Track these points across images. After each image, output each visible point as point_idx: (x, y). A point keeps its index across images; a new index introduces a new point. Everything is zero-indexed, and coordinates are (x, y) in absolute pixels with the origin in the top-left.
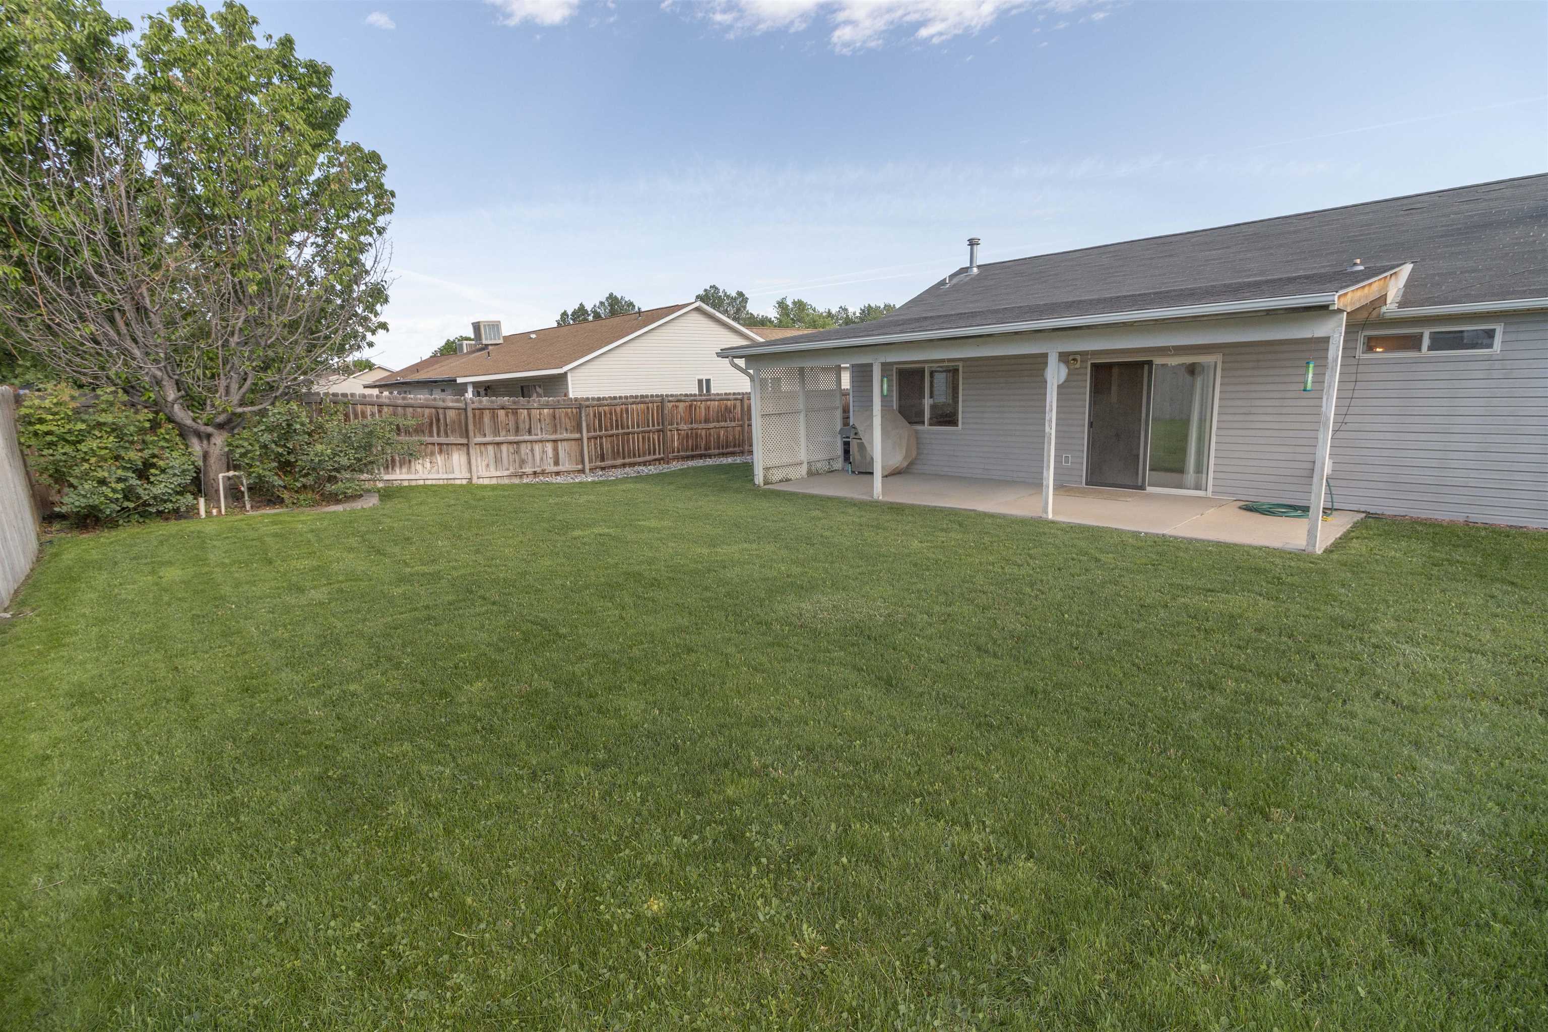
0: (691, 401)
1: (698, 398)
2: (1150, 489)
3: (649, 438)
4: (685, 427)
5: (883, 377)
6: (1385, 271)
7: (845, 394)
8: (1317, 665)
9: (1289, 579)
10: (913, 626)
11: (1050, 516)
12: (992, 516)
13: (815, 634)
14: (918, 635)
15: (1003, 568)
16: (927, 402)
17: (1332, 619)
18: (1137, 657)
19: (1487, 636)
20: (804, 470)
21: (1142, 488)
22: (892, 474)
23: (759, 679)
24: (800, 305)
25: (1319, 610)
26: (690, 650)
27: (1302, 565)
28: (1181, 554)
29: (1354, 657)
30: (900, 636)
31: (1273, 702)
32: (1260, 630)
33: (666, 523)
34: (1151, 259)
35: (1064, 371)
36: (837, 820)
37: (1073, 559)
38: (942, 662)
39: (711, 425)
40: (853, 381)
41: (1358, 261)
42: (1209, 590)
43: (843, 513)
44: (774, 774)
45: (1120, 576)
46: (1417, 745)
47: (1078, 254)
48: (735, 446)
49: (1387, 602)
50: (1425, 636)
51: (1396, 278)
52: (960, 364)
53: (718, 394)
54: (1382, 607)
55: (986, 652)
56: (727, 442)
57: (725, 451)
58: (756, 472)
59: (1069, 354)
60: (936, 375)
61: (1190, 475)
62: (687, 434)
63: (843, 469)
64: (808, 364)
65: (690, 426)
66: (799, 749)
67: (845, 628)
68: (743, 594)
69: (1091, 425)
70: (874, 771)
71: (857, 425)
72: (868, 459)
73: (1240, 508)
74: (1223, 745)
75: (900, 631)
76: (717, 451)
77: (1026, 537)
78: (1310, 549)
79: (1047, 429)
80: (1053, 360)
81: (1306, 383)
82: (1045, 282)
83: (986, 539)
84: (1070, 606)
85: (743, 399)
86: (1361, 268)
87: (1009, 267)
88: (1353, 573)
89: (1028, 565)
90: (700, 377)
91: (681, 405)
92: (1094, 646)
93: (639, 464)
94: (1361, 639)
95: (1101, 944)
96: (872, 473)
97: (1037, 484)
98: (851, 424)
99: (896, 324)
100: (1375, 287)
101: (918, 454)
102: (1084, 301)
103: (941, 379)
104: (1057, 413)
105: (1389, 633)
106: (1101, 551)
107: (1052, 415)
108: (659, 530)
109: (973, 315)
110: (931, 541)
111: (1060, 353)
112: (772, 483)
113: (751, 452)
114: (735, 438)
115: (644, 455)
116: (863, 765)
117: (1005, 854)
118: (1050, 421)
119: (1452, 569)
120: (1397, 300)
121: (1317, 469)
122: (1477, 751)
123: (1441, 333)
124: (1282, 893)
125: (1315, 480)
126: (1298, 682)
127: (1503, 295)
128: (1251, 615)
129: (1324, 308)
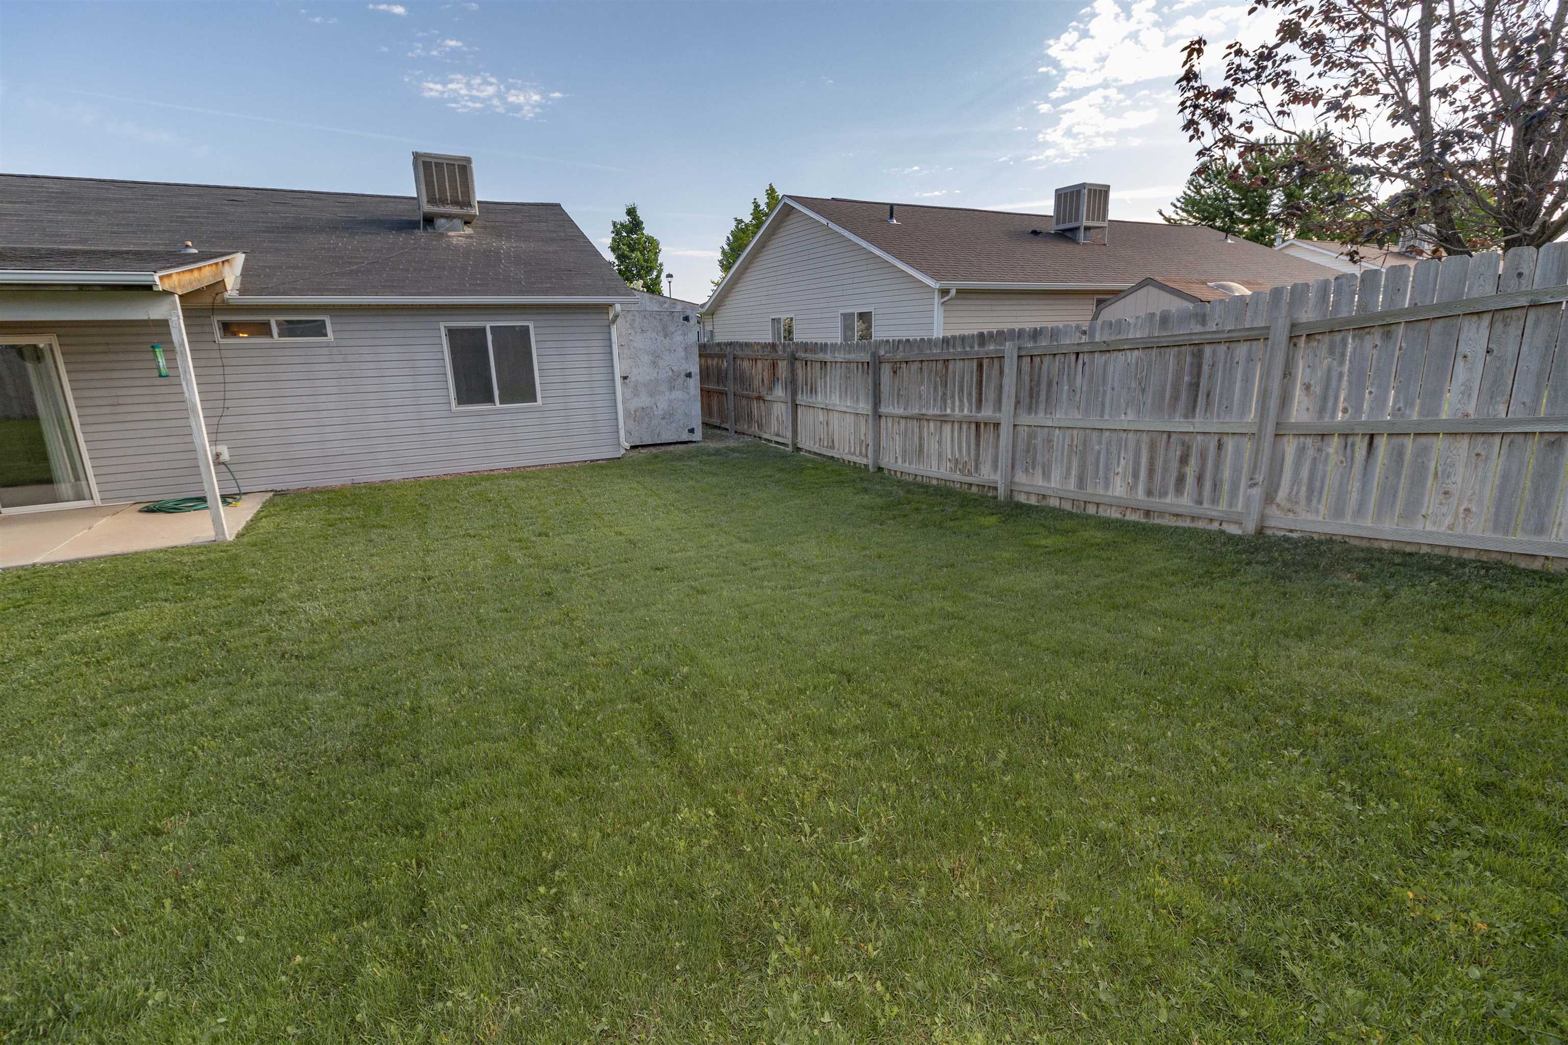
6: (216, 257)
8: (228, 651)
9: (200, 574)
17: (243, 601)
19: (366, 574)
25: (230, 596)
27: (212, 556)
28: (61, 581)
29: (263, 629)
31: (179, 708)
32: (165, 638)
41: (190, 243)
42: (103, 614)
46: (312, 686)
49: (291, 569)
50: (322, 590)
51: (231, 266)
54: (287, 576)
61: (65, 488)
73: (140, 511)
78: (221, 537)
81: (158, 368)
86: (194, 250)
88: (263, 550)
94: (269, 611)
100: (207, 271)
105: (293, 597)
119: (344, 525)
120: (238, 286)
121: (200, 456)
122: (355, 670)
123: (289, 322)
124: (168, 902)
125: (202, 469)
126: (207, 676)
127: (321, 291)
128: (154, 625)
129: (148, 288)
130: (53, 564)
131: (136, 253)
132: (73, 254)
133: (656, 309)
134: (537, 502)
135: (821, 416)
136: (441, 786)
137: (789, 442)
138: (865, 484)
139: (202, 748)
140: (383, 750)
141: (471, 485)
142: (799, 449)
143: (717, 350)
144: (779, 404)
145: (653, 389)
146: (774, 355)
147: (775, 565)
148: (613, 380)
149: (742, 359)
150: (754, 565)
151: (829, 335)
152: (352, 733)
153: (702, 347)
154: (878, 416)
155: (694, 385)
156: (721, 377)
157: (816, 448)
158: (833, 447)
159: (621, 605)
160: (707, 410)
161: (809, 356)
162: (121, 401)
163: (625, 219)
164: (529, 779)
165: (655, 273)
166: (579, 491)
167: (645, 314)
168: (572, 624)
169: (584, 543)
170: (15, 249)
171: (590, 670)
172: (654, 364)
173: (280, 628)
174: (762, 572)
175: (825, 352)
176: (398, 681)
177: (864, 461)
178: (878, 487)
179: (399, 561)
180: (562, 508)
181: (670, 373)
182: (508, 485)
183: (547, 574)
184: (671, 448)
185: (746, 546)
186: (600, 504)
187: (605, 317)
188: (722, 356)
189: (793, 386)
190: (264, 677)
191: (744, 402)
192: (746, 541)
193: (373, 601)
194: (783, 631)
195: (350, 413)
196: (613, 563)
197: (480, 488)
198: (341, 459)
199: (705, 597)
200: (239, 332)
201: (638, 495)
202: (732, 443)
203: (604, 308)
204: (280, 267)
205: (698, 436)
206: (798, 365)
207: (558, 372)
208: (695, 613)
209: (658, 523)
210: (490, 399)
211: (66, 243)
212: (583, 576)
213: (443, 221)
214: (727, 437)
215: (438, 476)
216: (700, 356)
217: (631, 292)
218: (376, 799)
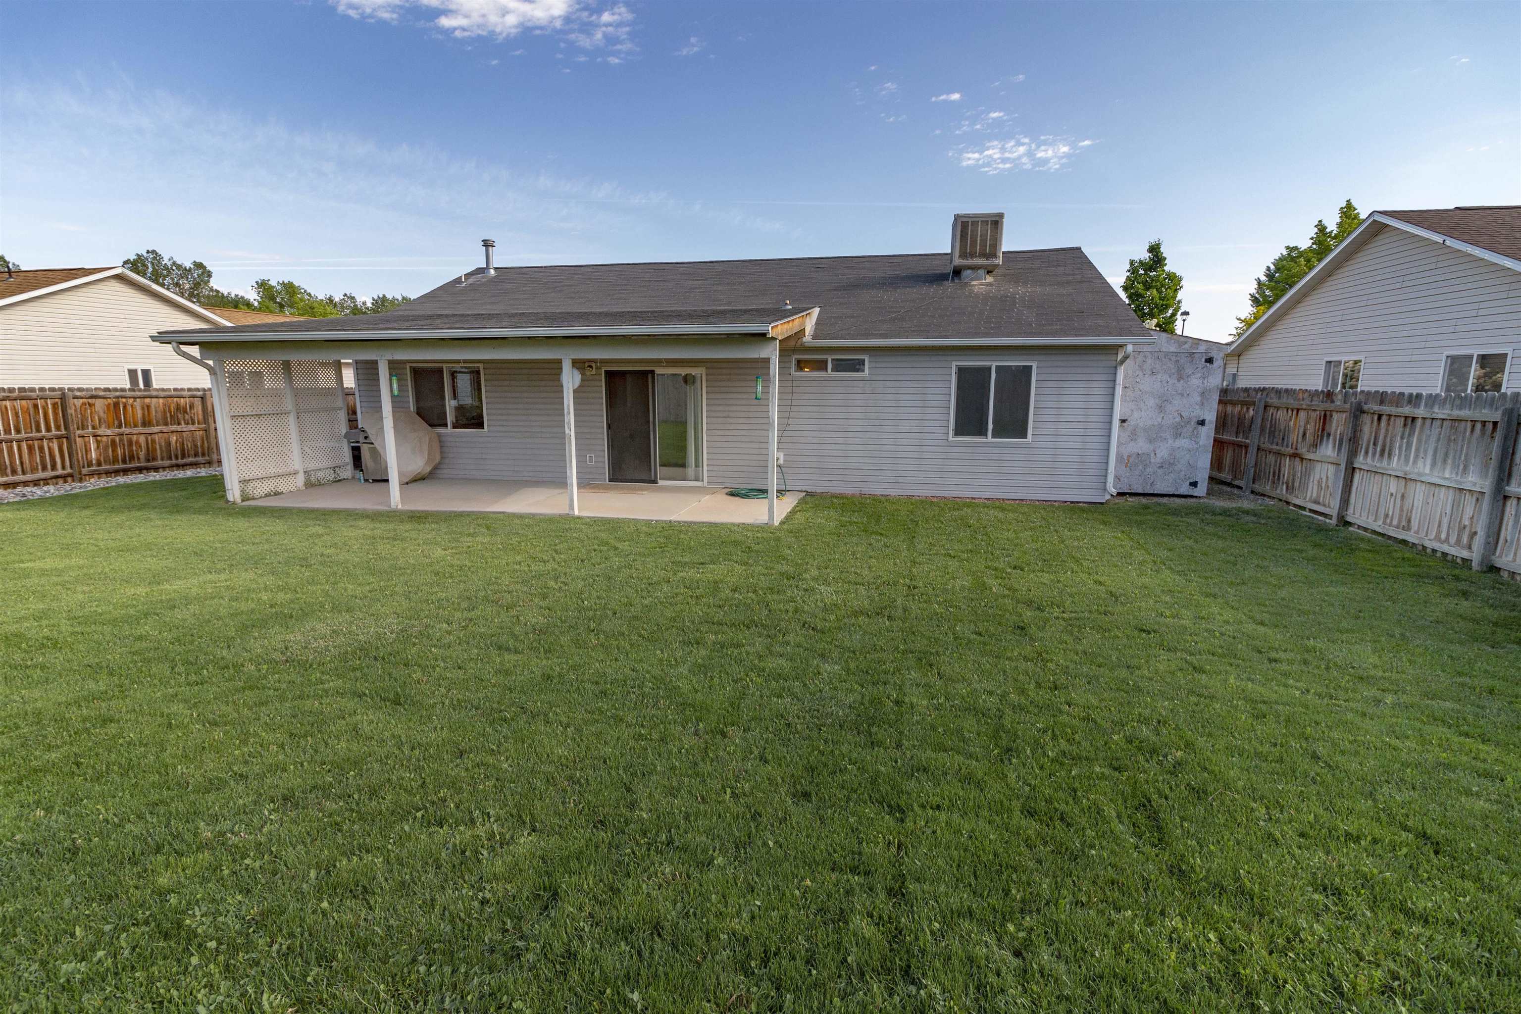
0: (118, 397)
1: (128, 394)
2: (661, 483)
3: (41, 449)
4: (109, 432)
5: (391, 375)
6: (803, 311)
7: (349, 393)
8: (770, 611)
9: (756, 547)
10: (430, 637)
11: (577, 513)
12: (521, 516)
13: (305, 666)
14: (435, 646)
15: (529, 566)
16: (450, 405)
17: (781, 574)
18: (643, 629)
19: (866, 572)
20: (300, 480)
21: (655, 482)
22: (413, 481)
23: (218, 734)
24: (290, 288)
25: (774, 569)
26: (106, 721)
27: (765, 535)
28: (683, 536)
29: (793, 600)
30: (414, 650)
31: (739, 645)
32: (734, 590)
33: (74, 561)
34: (650, 281)
35: (578, 377)
36: (318, 866)
37: (595, 550)
38: (460, 668)
39: (155, 429)
40: (358, 379)
41: (788, 302)
42: (702, 564)
43: (351, 526)
44: (234, 840)
45: (634, 560)
46: (822, 656)
47: (590, 269)
48: (196, 455)
49: (814, 556)
50: (833, 578)
51: (811, 317)
52: (481, 366)
53: (163, 390)
54: (811, 561)
55: (508, 649)
56: (183, 450)
57: (180, 461)
58: (228, 485)
59: (583, 361)
60: (459, 376)
61: (691, 471)
62: (113, 442)
63: (353, 478)
64: (294, 357)
65: (117, 430)
66: (273, 802)
67: (346, 652)
68: (201, 637)
69: (609, 427)
70: (370, 799)
71: (366, 428)
72: (383, 467)
73: (726, 494)
74: (700, 688)
75: (414, 644)
76: (167, 463)
77: (553, 534)
78: (770, 523)
79: (567, 431)
80: (567, 366)
81: (757, 393)
82: (560, 291)
83: (515, 540)
84: (590, 593)
85: (203, 397)
86: (790, 307)
87: (526, 273)
88: (796, 537)
89: (554, 560)
90: (132, 367)
91: (99, 404)
92: (606, 625)
93: (25, 484)
94: (797, 586)
95: (588, 884)
96: (387, 481)
97: (562, 483)
98: (360, 426)
99: (406, 319)
100: (797, 322)
101: (442, 458)
102: (595, 313)
103: (464, 381)
104: (575, 415)
105: (813, 579)
106: (619, 539)
107: (570, 418)
108: (60, 573)
109: (490, 316)
110: (456, 547)
111: (573, 360)
112: (254, 499)
113: (220, 462)
114: (196, 446)
115: (34, 470)
116: (356, 796)
117: (508, 837)
118: (569, 422)
119: (851, 528)
120: (812, 333)
121: (770, 460)
122: (854, 652)
123: (837, 360)
124: (728, 791)
125: (770, 469)
126: (756, 626)
127: (867, 336)
128: (729, 579)
129: (763, 336)
130: (679, 522)
131: (757, 310)
132: (723, 312)
133: (1173, 349)
134: (1014, 535)
135: (1394, 486)
136: (918, 780)
137: (1334, 512)
138: (1462, 586)
139: (752, 681)
140: (874, 729)
141: (954, 509)
142: (1348, 524)
143: (1242, 396)
144: (1325, 466)
145: (1154, 435)
146: (1328, 406)
147: (1305, 662)
148: (1110, 423)
149: (1278, 408)
150: (1273, 655)
151: (1425, 383)
152: (850, 707)
153: (1224, 392)
154: (1501, 497)
155: (1207, 435)
156: (1243, 426)
157: (1378, 526)
158: (1408, 528)
159: (1101, 660)
160: (1217, 463)
161: (1386, 409)
162: (731, 414)
163: (1145, 256)
164: (999, 808)
165: (1170, 312)
166: (1057, 531)
167: (1159, 356)
168: (1045, 666)
169: (1060, 585)
170: (695, 311)
171: (1064, 718)
172: (1160, 408)
173: (804, 601)
174: (1285, 667)
175: (1417, 406)
176: (886, 672)
177: (1465, 554)
178: (1488, 593)
179: (891, 567)
180: (1039, 544)
181: (1178, 419)
182: (987, 514)
183: (1021, 608)
184: (1165, 500)
185: (1262, 629)
186: (1079, 548)
187: (1114, 358)
188: (1247, 404)
189: (1353, 444)
190: (790, 638)
191: (1271, 458)
192: (1262, 623)
193: (869, 597)
194: (1322, 749)
195: (868, 435)
196: (1090, 612)
197: (963, 513)
198: (856, 472)
199: (1204, 676)
200: (805, 367)
201: (1122, 546)
202: (1246, 504)
203: (1115, 348)
204: (841, 317)
205: (1202, 490)
206: (1366, 419)
207: (1053, 412)
208: (1191, 692)
209: (1145, 580)
210: (982, 432)
211: (720, 305)
212: (1057, 618)
213: (969, 272)
214: (1240, 497)
215: (926, 497)
216: (1220, 402)
217: (1147, 332)
218: (867, 771)
